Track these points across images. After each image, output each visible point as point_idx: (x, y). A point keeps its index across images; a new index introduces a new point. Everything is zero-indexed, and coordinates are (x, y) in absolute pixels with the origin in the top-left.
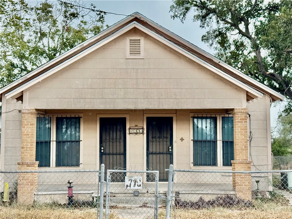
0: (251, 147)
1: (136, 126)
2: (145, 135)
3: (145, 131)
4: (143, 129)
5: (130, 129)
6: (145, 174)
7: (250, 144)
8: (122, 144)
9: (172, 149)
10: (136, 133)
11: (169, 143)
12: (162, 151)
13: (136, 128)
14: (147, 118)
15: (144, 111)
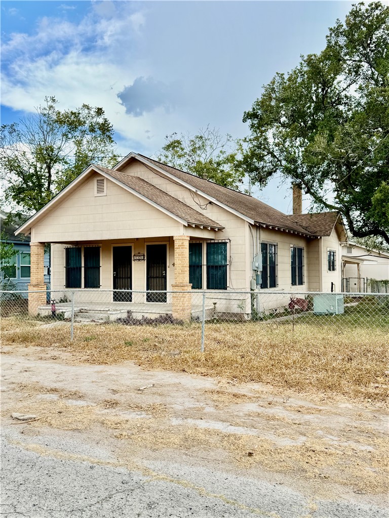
0: (231, 272)
1: (139, 253)
2: (146, 261)
3: (146, 258)
4: (144, 256)
5: (134, 256)
6: (145, 294)
7: (230, 268)
8: (129, 269)
9: (166, 273)
10: (139, 260)
11: (163, 268)
12: (158, 276)
13: (139, 255)
14: (147, 246)
15: (145, 240)
